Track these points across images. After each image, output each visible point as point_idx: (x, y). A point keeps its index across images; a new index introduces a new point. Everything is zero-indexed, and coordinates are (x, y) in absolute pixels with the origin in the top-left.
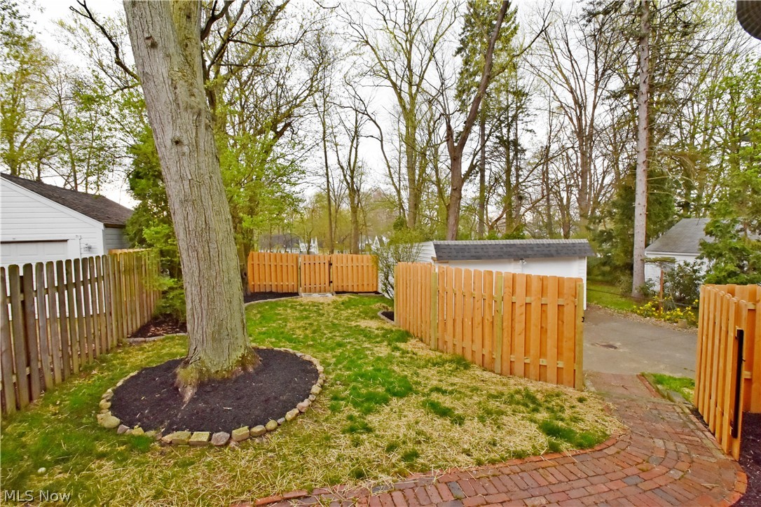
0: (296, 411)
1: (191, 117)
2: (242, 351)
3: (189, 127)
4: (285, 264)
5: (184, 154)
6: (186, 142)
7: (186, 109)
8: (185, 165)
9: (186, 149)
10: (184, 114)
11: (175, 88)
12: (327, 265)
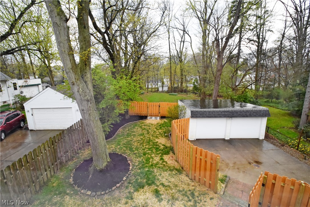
0: (115, 187)
1: (86, 103)
2: (106, 163)
3: (85, 105)
4: (143, 106)
5: (85, 113)
6: (85, 110)
7: (84, 101)
8: (86, 116)
9: (85, 111)
10: (84, 102)
11: (81, 96)
12: (158, 106)
